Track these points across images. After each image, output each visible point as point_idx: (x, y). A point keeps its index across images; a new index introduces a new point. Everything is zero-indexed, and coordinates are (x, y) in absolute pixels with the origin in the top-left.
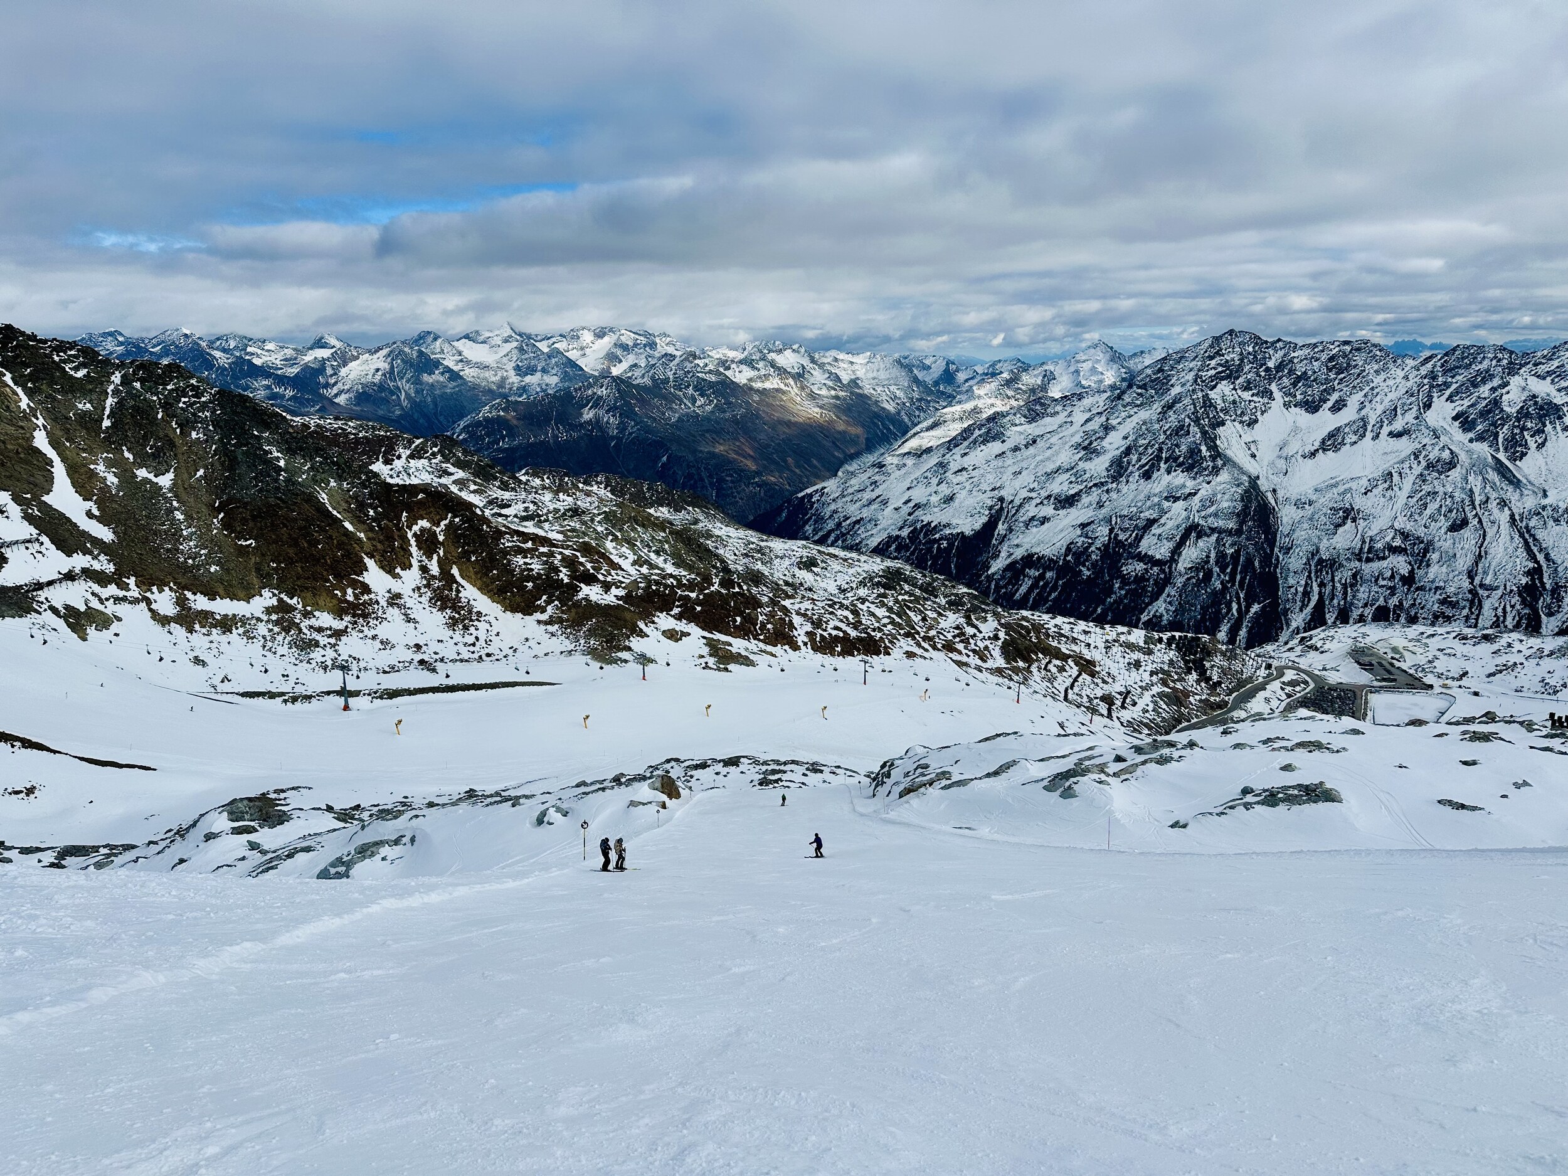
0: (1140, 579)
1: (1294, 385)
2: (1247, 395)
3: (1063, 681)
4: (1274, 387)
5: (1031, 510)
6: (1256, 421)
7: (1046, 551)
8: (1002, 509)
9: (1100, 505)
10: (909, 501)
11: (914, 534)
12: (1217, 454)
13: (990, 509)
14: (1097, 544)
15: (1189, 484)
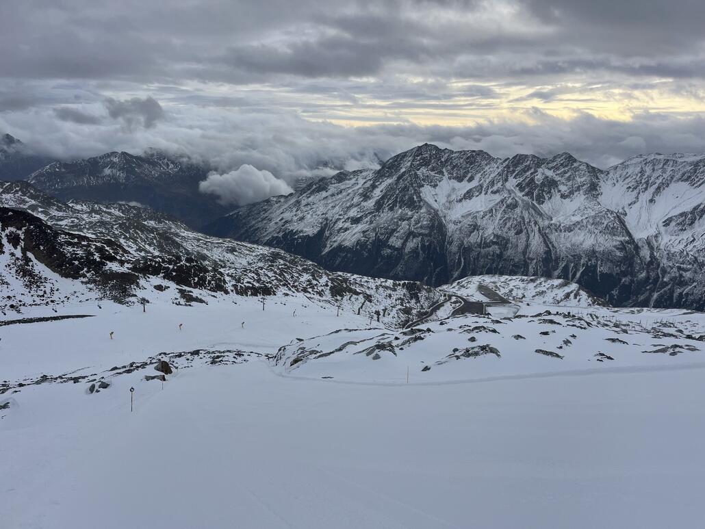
0: (390, 257)
1: (453, 169)
2: (433, 173)
3: (357, 305)
4: (444, 170)
5: (340, 224)
6: (437, 185)
7: (347, 244)
8: (327, 224)
9: (371, 222)
10: (282, 219)
11: (285, 236)
12: (421, 200)
13: (321, 223)
14: (370, 241)
15: (410, 213)
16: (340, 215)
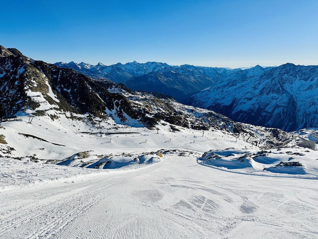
0: (265, 116)
1: (302, 75)
2: (291, 77)
3: (246, 138)
4: (297, 75)
5: (241, 101)
6: (293, 83)
7: (244, 109)
8: (235, 100)
9: (257, 100)
10: (215, 98)
11: (216, 105)
12: (283, 90)
13: (233, 100)
14: (256, 108)
15: (277, 96)
16: (242, 96)
